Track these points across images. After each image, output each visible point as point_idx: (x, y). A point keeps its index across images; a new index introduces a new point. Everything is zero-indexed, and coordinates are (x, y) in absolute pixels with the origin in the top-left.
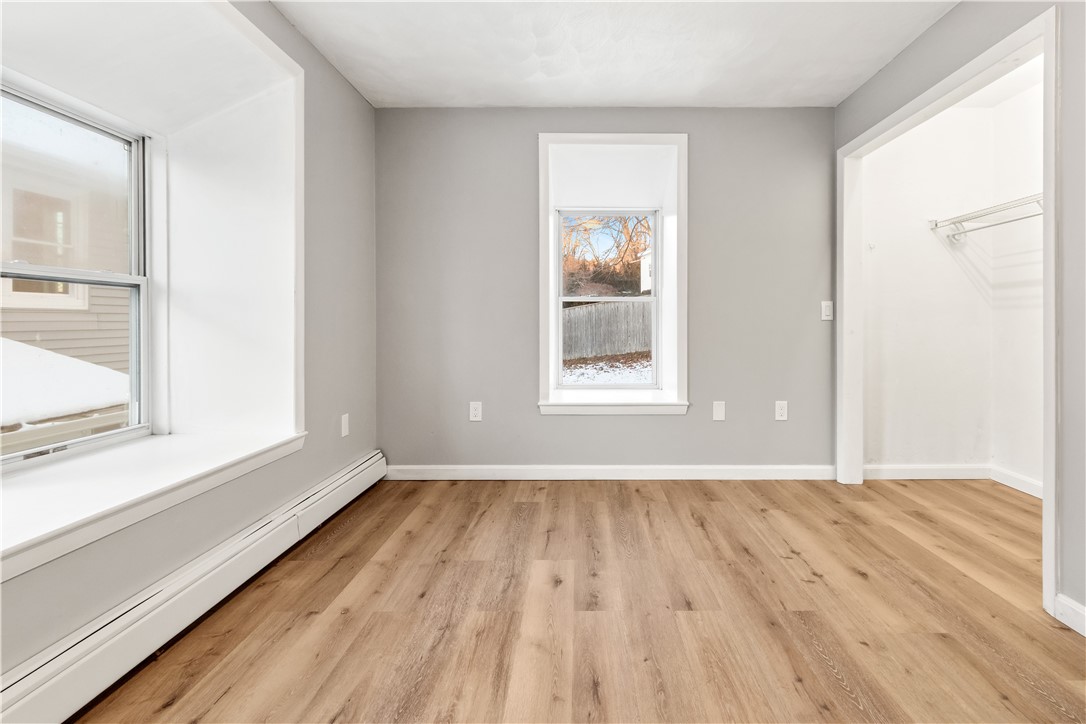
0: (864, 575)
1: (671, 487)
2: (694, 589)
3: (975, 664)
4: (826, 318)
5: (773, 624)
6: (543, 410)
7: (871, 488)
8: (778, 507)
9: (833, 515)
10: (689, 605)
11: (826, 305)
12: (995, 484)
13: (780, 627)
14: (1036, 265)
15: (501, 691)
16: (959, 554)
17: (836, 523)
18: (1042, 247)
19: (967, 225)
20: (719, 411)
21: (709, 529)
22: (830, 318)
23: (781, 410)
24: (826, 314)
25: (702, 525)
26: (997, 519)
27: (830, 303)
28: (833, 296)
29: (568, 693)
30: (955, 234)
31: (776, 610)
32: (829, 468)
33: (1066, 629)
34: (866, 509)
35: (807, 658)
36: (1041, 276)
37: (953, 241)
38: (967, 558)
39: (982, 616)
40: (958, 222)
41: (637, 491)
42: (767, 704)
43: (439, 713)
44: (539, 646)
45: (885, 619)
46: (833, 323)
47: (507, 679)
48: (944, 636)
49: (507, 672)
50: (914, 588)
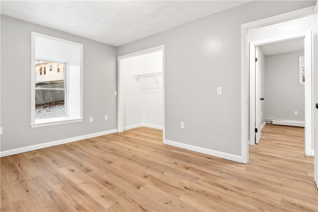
0: (137, 147)
1: (81, 142)
2: (110, 159)
3: (161, 153)
4: (115, 95)
5: (130, 159)
6: (32, 127)
7: (125, 132)
8: (111, 140)
9: (123, 138)
10: (111, 162)
11: (115, 92)
12: (144, 127)
13: (131, 159)
14: (161, 84)
15: (85, 194)
16: (147, 139)
17: (125, 140)
18: (162, 81)
19: (140, 77)
20: (91, 120)
21: (99, 148)
22: (116, 95)
23: (106, 118)
24: (115, 94)
25: (98, 148)
26: (148, 132)
27: (116, 92)
28: (117, 90)
29: (102, 186)
30: (138, 78)
31: (128, 157)
32: (116, 130)
33: (167, 145)
34: (128, 136)
35: (139, 161)
36: (162, 86)
37: (137, 79)
38: (149, 139)
39: (157, 147)
40: (138, 76)
41: (71, 145)
42: (140, 170)
43: (74, 206)
44: (84, 183)
45: (146, 152)
46: (117, 96)
47: (84, 192)
48: (155, 151)
49: (82, 191)
50: (146, 146)
